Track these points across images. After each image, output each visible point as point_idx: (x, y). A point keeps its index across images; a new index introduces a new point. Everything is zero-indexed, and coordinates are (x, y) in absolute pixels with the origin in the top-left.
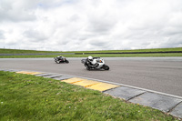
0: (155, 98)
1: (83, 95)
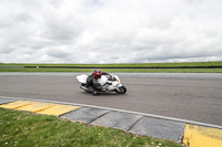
1: (30, 123)
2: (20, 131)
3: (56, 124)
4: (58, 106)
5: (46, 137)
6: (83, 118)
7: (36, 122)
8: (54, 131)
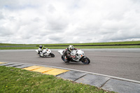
0: (93, 77)
1: (40, 79)
2: (34, 84)
3: (54, 81)
4: (55, 70)
5: (49, 88)
7: (43, 78)
8: (53, 85)
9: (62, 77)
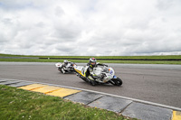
1: (41, 102)
2: (33, 108)
3: (61, 104)
4: (63, 89)
5: (53, 114)
6: (82, 101)
7: (45, 101)
8: (59, 110)
9: (71, 99)
